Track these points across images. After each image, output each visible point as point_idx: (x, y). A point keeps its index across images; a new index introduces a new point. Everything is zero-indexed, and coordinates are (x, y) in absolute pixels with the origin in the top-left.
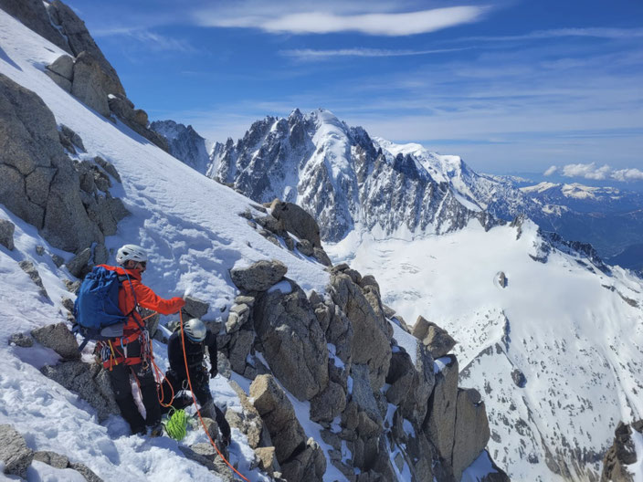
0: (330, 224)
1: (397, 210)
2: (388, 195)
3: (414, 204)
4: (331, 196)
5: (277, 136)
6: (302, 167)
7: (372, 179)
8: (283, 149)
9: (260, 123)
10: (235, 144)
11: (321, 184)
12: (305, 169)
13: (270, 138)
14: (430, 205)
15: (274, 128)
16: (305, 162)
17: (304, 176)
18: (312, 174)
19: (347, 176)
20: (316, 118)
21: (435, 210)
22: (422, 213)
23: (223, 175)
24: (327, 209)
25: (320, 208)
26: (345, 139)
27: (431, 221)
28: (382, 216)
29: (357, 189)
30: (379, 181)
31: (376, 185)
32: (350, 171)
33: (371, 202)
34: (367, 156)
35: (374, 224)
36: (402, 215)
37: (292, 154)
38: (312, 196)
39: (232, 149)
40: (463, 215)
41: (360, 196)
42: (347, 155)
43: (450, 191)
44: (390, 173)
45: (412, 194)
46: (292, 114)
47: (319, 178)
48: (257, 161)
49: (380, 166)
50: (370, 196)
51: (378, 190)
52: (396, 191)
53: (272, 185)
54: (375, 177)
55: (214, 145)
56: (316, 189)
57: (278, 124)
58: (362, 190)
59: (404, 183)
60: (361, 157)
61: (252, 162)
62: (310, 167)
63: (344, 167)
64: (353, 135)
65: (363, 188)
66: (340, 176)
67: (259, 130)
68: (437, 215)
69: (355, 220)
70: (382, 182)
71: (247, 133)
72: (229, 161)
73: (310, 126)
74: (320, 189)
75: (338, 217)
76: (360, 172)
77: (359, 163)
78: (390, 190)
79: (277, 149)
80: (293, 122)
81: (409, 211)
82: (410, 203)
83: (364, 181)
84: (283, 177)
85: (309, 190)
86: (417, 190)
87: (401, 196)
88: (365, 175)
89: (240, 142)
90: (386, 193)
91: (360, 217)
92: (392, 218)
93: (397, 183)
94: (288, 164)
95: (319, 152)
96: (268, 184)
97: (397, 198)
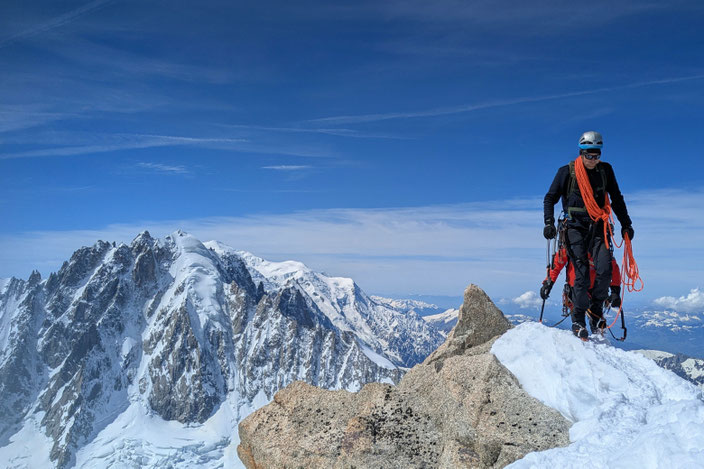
0: (192, 396)
1: (289, 370)
2: (275, 351)
3: (311, 362)
4: (195, 355)
5: (114, 270)
6: (151, 313)
7: (254, 328)
8: (122, 289)
9: (88, 250)
10: (45, 280)
11: (180, 337)
12: (155, 317)
13: (102, 272)
14: (332, 362)
15: (109, 258)
16: (155, 305)
17: (153, 326)
18: (166, 323)
19: (217, 324)
20: (174, 243)
21: (338, 368)
22: (321, 374)
23: (19, 328)
24: (188, 375)
25: (176, 373)
26: (215, 274)
27: (333, 384)
28: (267, 381)
29: (231, 343)
30: (264, 332)
31: (259, 337)
32: (223, 317)
33: (252, 360)
34: (246, 298)
35: (257, 392)
36: (295, 378)
37: (136, 294)
38: (165, 355)
39: (39, 288)
40: (373, 375)
41: (237, 353)
42: (219, 296)
43: (357, 343)
44: (280, 319)
45: (307, 348)
46: (138, 239)
47: (178, 329)
48: (80, 308)
49: (265, 311)
50: (251, 353)
51: (262, 344)
52: (286, 344)
53: (103, 342)
54: (257, 325)
55: (8, 281)
56: (172, 345)
57: (116, 253)
58: (239, 344)
59: (298, 334)
60: (238, 299)
61: (71, 308)
62: (164, 313)
63: (215, 313)
64: (225, 266)
65: (241, 342)
66: (208, 326)
67: (85, 260)
68: (340, 375)
69: (230, 387)
70: (268, 333)
71: (66, 264)
72: (32, 305)
73: (166, 254)
74: (178, 345)
75: (206, 387)
76: (236, 319)
77: (235, 306)
78: (278, 344)
79: (112, 289)
80: (140, 249)
81: (304, 371)
82: (305, 361)
83: (241, 332)
84: (121, 329)
85: (161, 347)
86: (314, 343)
87: (293, 352)
88: (244, 324)
89: (53, 277)
90: (273, 347)
91: (237, 383)
92: (282, 383)
93: (288, 334)
94: (130, 310)
95: (177, 293)
96: (97, 340)
97: (287, 355)
